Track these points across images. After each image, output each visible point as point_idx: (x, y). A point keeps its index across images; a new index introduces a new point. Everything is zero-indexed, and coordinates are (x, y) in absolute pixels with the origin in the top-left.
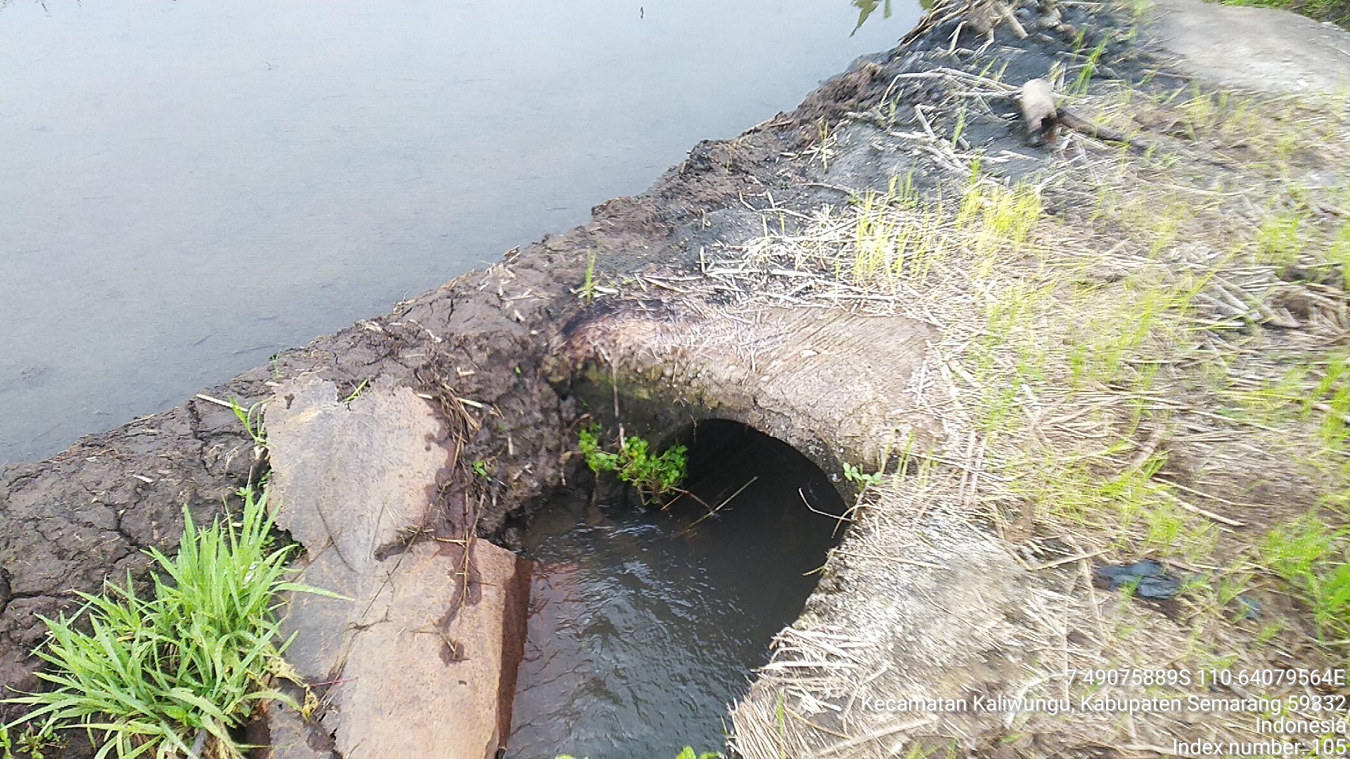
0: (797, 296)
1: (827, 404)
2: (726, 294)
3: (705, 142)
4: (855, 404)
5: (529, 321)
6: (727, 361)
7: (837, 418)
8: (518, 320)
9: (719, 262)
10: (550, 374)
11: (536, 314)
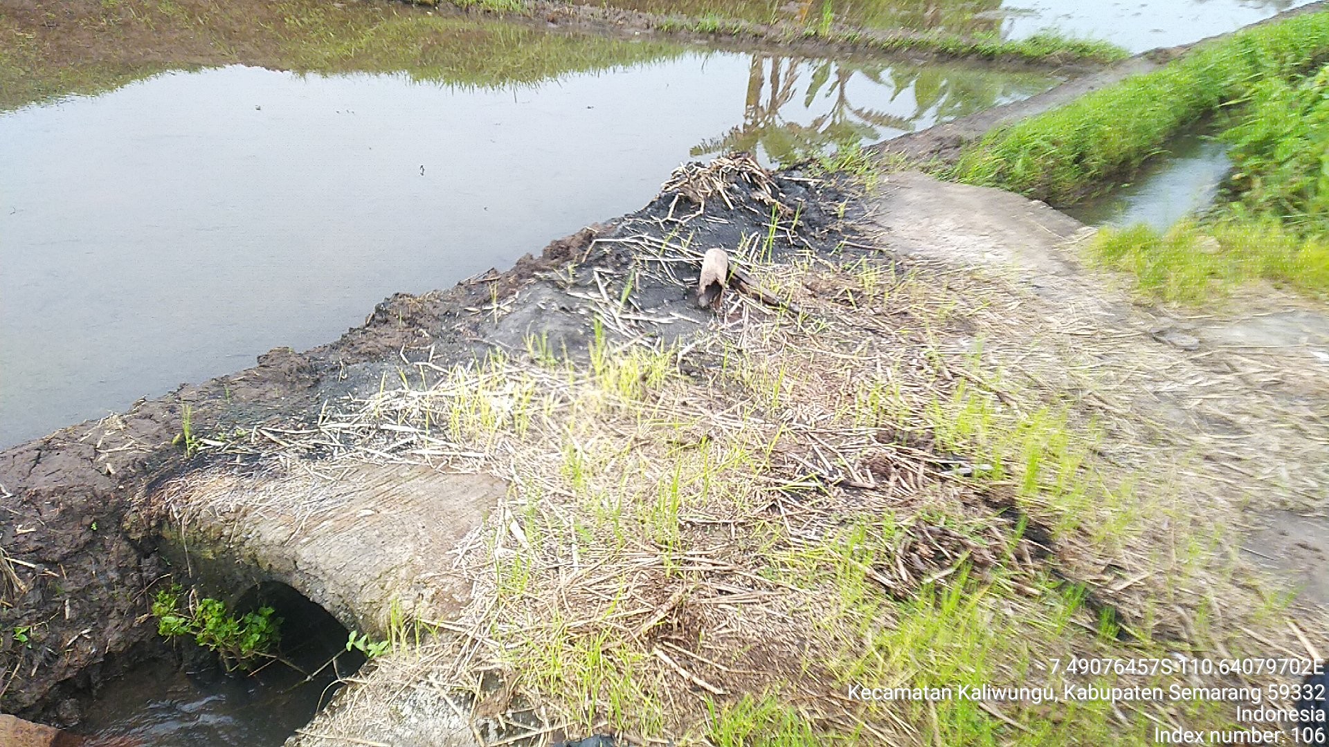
0: (393, 452)
1: (355, 568)
2: (325, 448)
3: (397, 294)
4: (385, 568)
5: (120, 475)
6: (280, 521)
7: (360, 582)
8: (109, 473)
9: (336, 415)
10: (129, 531)
11: (130, 468)
